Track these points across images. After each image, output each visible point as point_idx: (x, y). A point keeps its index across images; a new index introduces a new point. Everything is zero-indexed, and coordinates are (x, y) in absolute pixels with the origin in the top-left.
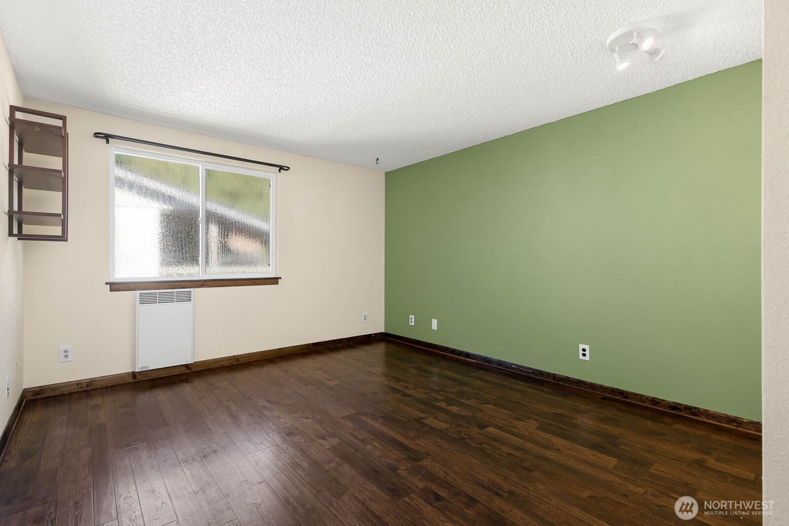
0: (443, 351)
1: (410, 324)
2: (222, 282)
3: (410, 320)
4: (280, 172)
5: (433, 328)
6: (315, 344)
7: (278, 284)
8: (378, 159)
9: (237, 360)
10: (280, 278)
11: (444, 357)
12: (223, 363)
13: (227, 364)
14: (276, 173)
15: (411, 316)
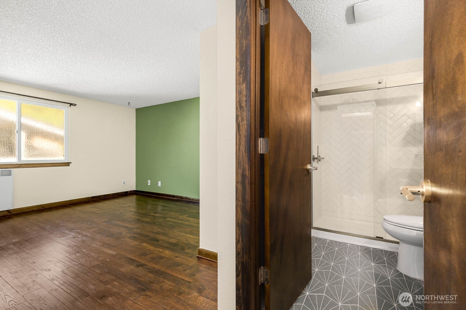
0: (163, 196)
1: (148, 184)
2: (32, 165)
3: (148, 183)
4: (70, 106)
5: (159, 186)
6: (93, 197)
7: (69, 166)
8: (129, 103)
9: (43, 207)
10: (71, 163)
11: (163, 198)
12: (34, 209)
13: (36, 209)
14: (68, 107)
15: (149, 181)
